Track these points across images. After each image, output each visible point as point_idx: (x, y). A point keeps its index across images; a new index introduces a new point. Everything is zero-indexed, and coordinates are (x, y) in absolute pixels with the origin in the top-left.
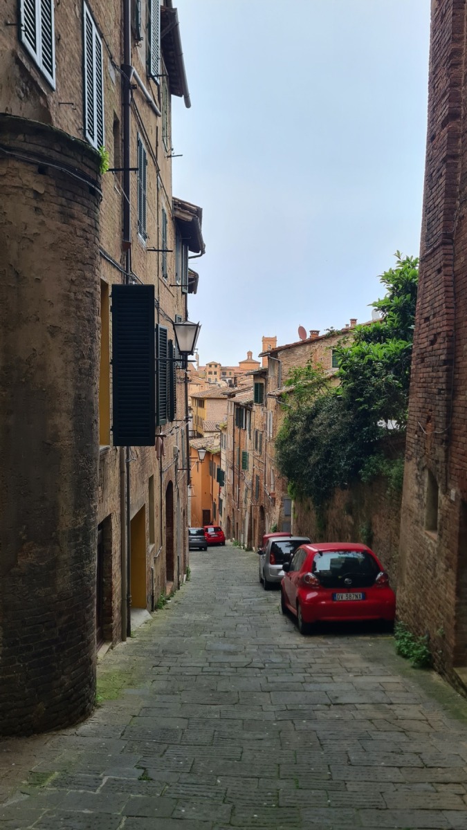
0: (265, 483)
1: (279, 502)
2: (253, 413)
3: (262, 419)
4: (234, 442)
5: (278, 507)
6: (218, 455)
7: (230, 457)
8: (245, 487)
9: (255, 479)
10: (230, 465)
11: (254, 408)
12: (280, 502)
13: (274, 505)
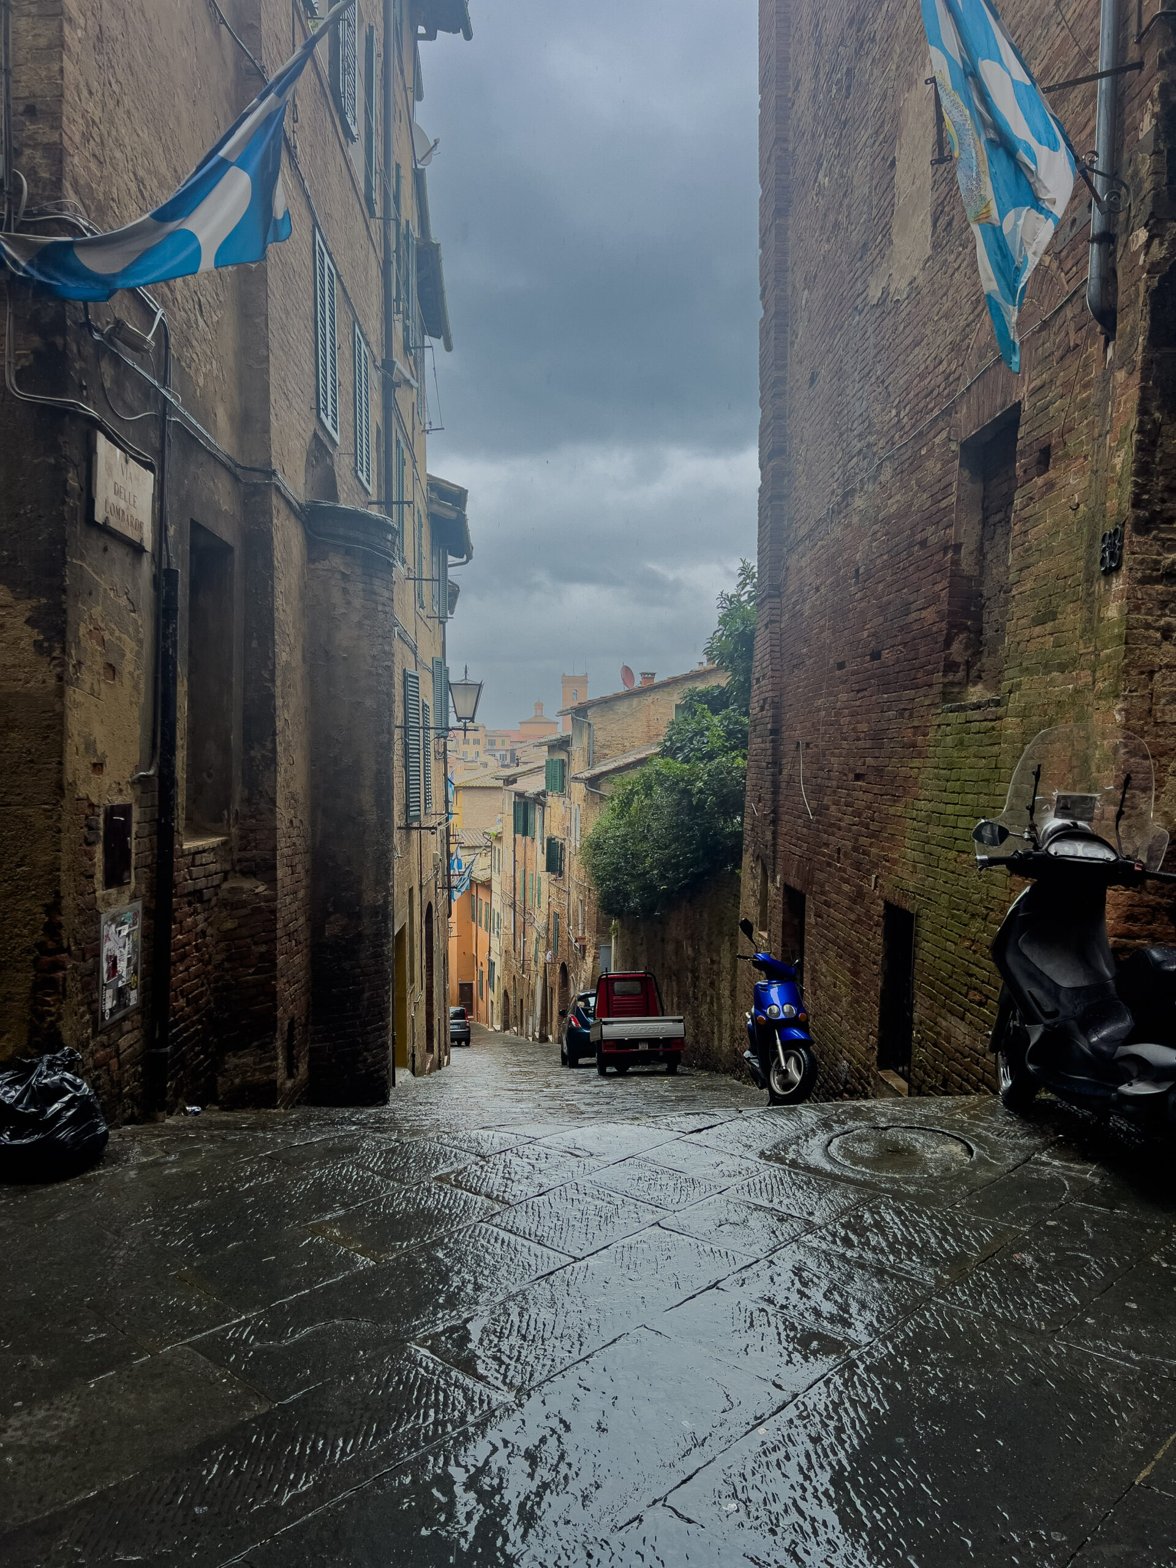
0: (569, 925)
1: (591, 953)
2: (547, 810)
3: (564, 818)
4: (515, 861)
5: (589, 960)
6: (487, 885)
7: (509, 888)
8: (535, 935)
9: (552, 920)
10: (509, 901)
11: (550, 800)
12: (593, 951)
13: (584, 958)
